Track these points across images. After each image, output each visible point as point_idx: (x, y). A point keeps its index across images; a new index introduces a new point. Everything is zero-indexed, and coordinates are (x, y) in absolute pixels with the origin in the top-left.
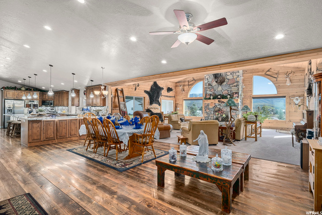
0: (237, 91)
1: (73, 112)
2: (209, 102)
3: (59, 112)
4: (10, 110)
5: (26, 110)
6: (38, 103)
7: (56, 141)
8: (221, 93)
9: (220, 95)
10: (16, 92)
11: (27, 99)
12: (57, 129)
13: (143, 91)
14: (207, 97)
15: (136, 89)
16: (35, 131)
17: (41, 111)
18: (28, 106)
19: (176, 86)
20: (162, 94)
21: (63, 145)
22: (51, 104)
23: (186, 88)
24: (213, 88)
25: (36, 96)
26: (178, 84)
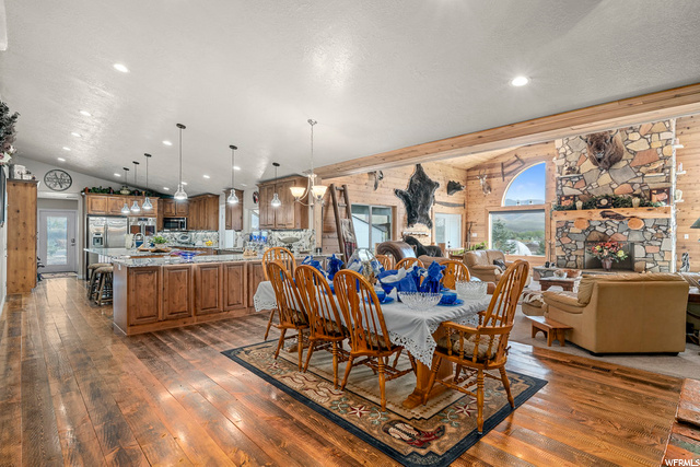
0: (664, 185)
1: (229, 245)
2: (571, 216)
3: (199, 243)
4: (99, 240)
5: (130, 239)
6: (155, 224)
7: (194, 321)
8: (610, 193)
9: (607, 197)
10: (112, 199)
11: (132, 215)
12: (195, 289)
13: (392, 191)
14: (563, 204)
15: (376, 186)
16: (143, 294)
17: (160, 242)
18: (134, 230)
19: (468, 179)
20: (437, 199)
21: (211, 335)
22: (182, 224)
23: (496, 182)
24: (581, 177)
25: (149, 205)
26: (473, 173)
